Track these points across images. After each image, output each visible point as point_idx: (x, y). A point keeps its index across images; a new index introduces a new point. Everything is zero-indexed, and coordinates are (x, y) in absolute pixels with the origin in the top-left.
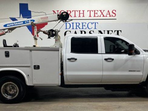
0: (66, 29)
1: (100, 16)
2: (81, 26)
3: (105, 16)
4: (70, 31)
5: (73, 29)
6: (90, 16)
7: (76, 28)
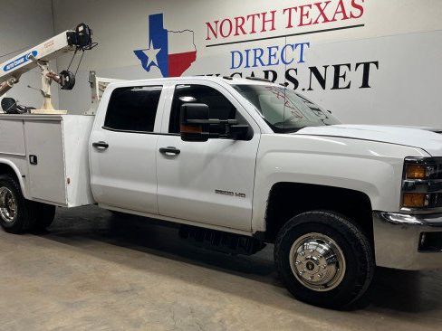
0: (233, 67)
1: (316, 22)
2: (265, 59)
3: (330, 18)
4: (241, 74)
5: (247, 66)
6: (290, 26)
7: (255, 65)
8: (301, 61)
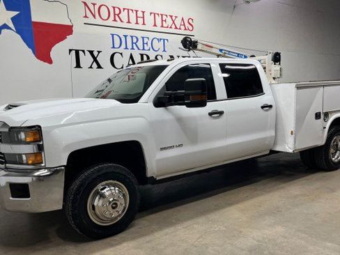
0: (114, 47)
1: (171, 27)
2: (140, 44)
3: (178, 27)
4: (121, 54)
5: (126, 48)
6: (155, 25)
7: (133, 48)
8: (164, 51)
